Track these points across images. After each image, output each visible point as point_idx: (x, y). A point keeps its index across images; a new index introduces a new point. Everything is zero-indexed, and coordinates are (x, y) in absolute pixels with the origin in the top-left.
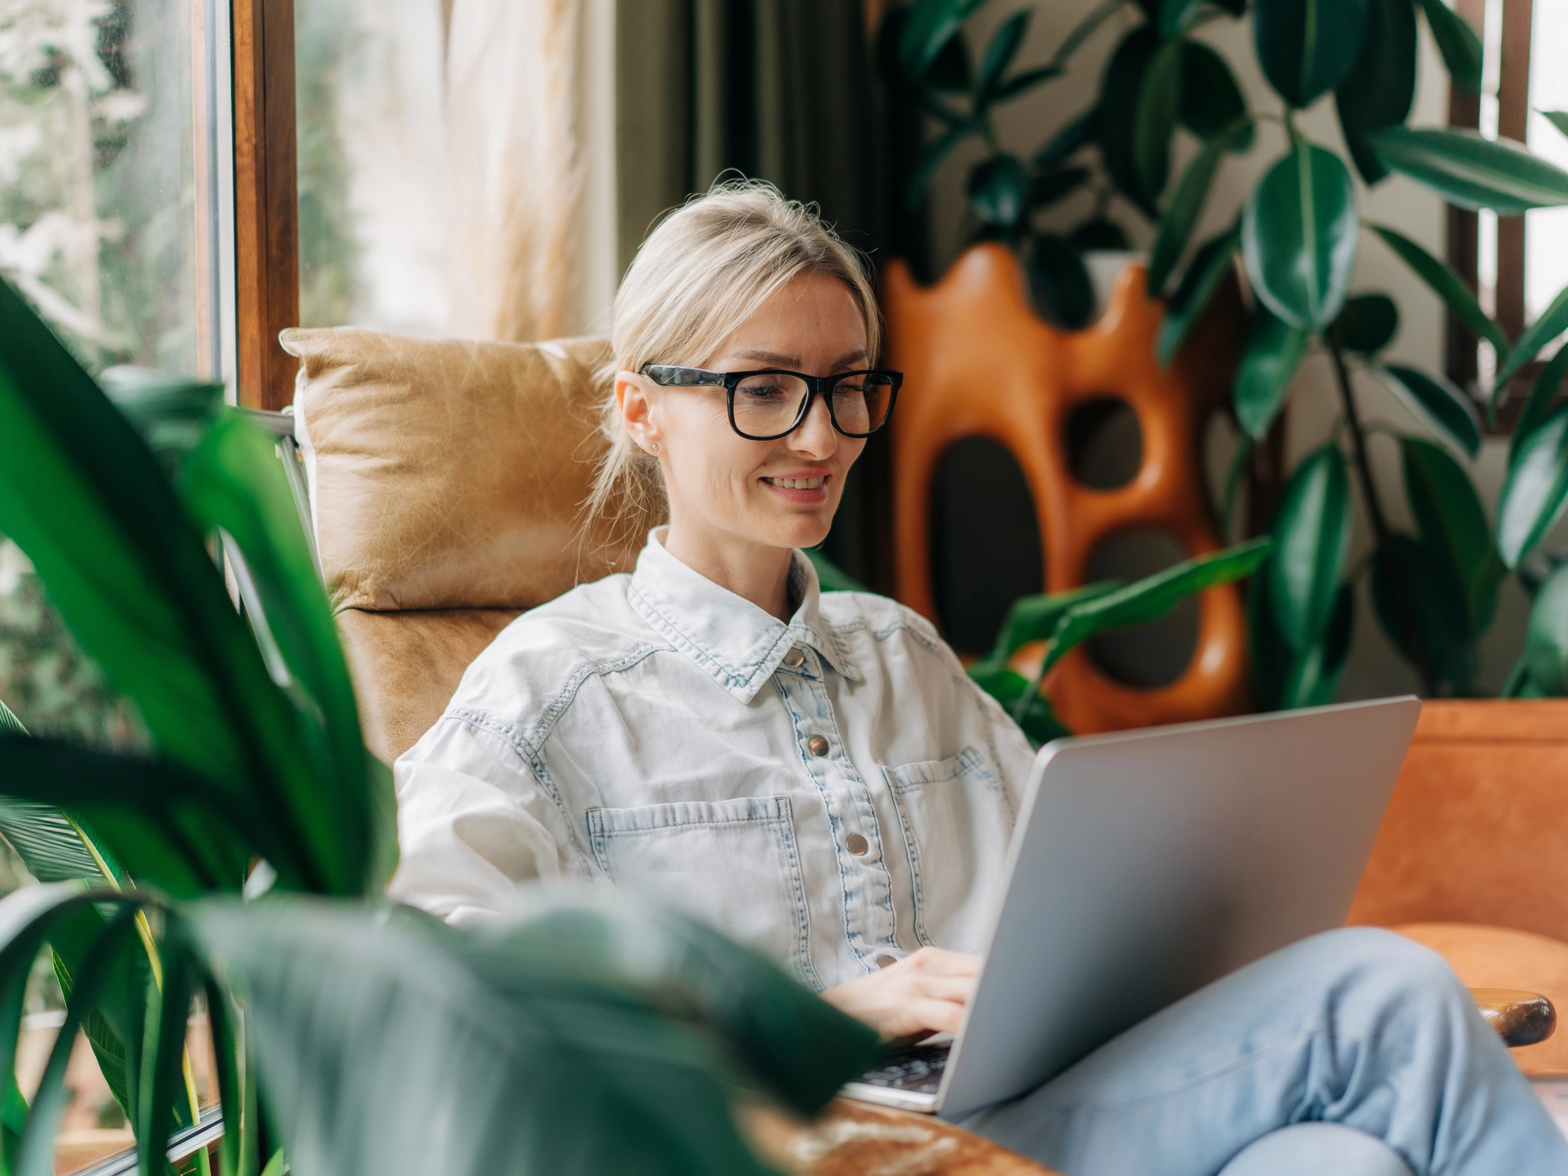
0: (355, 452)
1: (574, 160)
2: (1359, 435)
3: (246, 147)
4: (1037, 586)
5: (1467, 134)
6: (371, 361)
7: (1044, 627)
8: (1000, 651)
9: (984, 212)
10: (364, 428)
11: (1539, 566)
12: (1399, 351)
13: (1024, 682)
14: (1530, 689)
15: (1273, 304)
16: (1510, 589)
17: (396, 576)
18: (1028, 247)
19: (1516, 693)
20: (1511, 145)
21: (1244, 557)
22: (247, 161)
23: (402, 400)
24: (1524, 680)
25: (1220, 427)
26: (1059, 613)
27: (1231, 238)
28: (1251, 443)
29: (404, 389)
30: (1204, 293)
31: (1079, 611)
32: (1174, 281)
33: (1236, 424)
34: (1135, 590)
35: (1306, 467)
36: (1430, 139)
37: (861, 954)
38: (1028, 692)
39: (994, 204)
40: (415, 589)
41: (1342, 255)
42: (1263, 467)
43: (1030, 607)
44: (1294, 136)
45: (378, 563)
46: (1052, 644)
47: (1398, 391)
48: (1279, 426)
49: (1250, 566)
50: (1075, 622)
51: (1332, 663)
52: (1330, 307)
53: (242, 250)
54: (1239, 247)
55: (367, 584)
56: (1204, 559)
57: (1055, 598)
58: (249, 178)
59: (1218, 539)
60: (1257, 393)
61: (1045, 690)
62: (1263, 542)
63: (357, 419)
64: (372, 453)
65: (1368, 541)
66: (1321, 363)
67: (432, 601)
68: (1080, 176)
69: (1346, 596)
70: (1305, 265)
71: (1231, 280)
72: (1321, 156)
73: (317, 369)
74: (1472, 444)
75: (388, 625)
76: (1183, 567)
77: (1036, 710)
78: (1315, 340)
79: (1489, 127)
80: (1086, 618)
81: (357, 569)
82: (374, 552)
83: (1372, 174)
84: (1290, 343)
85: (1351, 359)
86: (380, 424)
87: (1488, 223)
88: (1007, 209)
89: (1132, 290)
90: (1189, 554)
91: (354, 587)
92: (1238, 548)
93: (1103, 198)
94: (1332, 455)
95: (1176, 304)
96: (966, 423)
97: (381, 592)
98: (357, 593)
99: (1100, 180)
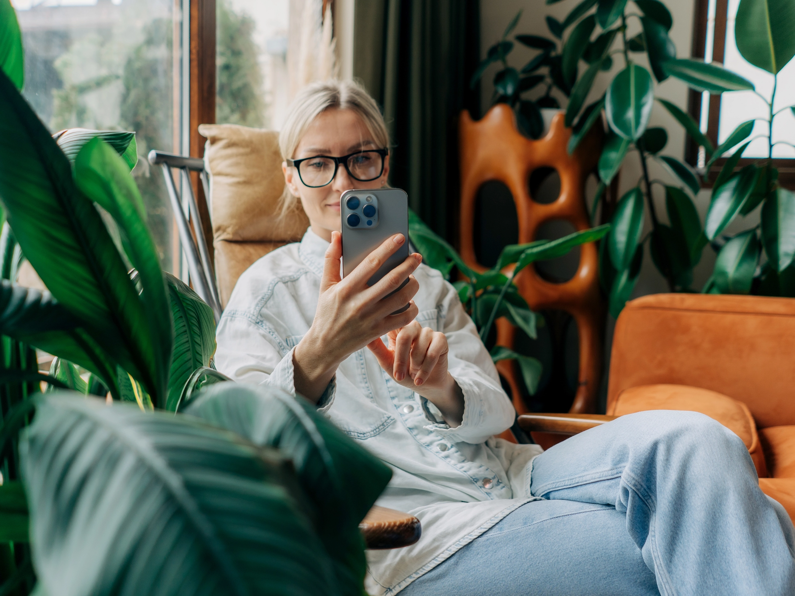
0: (227, 175)
1: (334, 65)
2: (649, 185)
3: (194, 51)
4: (516, 241)
5: (700, 61)
6: (235, 138)
7: (515, 257)
8: (498, 267)
9: (501, 91)
10: (231, 165)
11: (720, 241)
12: (667, 151)
13: (507, 279)
14: (715, 290)
15: (616, 130)
16: (707, 250)
17: (241, 227)
18: (518, 106)
19: (708, 292)
20: (718, 65)
21: (599, 231)
22: (194, 56)
23: (246, 154)
24: (712, 285)
25: (592, 179)
26: (522, 252)
27: (600, 103)
28: (605, 185)
29: (247, 150)
30: (588, 125)
31: (529, 251)
32: (576, 121)
33: (599, 179)
34: (553, 244)
35: (626, 197)
36: (684, 63)
37: (397, 407)
38: (508, 283)
39: (505, 88)
40: (249, 233)
41: (646, 110)
42: (608, 197)
43: (511, 249)
44: (628, 62)
45: (234, 221)
46: (518, 264)
47: (666, 167)
48: (616, 179)
49: (602, 235)
50: (527, 256)
51: (632, 276)
52: (639, 133)
53: (192, 93)
54: (604, 107)
55: (230, 230)
56: (582, 232)
57: (522, 246)
58: (195, 63)
59: (589, 224)
60: (608, 166)
61: (515, 281)
62: (607, 226)
63: (228, 162)
64: (233, 176)
65: (650, 228)
66: (635, 155)
67: (257, 238)
68: (540, 79)
69: (640, 249)
70: (630, 114)
71: (599, 120)
72: (640, 70)
73: (214, 141)
74: (696, 190)
75: (237, 248)
76: (574, 235)
77: (510, 290)
78: (632, 146)
79: (708, 58)
80: (532, 254)
81: (225, 223)
82: (232, 217)
83: (661, 77)
84: (623, 146)
85: (646, 154)
86: (237, 164)
87: (706, 96)
88: (510, 90)
89: (559, 123)
90: (577, 230)
91: (224, 231)
92: (597, 228)
93: (550, 88)
94: (637, 191)
95: (576, 130)
96: (489, 175)
97: (235, 233)
98: (225, 234)
99: (549, 80)
